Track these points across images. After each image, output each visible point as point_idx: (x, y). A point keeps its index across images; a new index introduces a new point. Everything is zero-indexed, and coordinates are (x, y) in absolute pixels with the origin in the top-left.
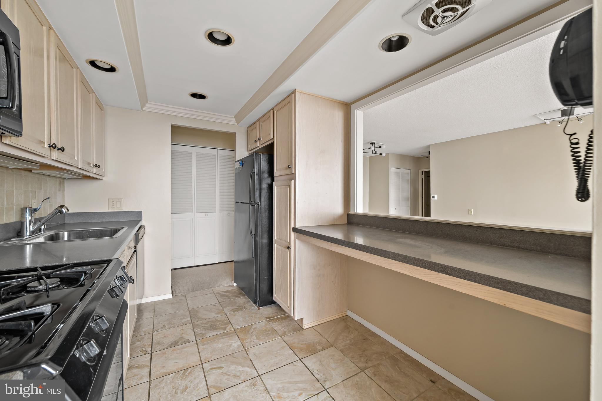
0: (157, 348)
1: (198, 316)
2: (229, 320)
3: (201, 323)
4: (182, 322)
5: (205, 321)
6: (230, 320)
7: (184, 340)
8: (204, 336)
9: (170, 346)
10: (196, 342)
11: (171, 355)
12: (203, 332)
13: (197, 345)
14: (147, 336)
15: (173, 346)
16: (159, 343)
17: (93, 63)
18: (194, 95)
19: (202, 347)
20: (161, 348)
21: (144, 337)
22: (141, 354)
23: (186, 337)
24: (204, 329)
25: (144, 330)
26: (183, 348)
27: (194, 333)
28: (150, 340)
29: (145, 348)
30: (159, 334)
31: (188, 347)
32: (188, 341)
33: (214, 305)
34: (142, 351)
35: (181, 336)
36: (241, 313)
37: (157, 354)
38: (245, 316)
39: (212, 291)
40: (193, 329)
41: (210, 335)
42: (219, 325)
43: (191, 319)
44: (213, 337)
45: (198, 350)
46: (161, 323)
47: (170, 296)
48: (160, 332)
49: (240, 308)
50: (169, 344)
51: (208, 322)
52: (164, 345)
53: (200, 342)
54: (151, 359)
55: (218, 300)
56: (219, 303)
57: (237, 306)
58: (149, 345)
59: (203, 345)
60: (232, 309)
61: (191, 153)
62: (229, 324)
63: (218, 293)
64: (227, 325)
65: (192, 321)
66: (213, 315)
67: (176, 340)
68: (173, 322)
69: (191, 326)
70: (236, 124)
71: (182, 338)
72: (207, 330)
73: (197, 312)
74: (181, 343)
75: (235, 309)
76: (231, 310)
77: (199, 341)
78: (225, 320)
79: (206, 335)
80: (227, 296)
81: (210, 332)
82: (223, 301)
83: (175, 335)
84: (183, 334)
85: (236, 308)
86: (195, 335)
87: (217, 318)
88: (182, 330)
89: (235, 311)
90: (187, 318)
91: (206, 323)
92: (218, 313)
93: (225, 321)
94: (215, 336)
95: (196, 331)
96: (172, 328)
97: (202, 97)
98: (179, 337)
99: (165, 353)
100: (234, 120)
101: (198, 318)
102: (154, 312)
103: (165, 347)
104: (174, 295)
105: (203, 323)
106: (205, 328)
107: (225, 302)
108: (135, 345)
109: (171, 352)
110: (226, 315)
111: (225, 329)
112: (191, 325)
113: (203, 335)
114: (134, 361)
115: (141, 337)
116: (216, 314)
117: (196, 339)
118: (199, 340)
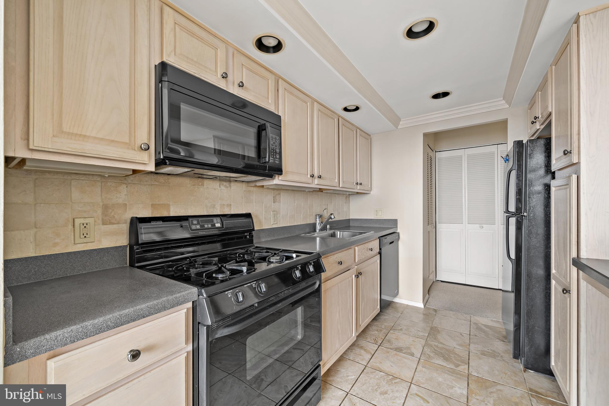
0: (386, 344)
1: (437, 336)
2: (469, 359)
3: (435, 345)
4: (418, 334)
5: (440, 345)
6: (470, 361)
7: (409, 351)
8: (430, 359)
9: (396, 349)
10: (419, 360)
11: (391, 357)
12: (432, 355)
13: (418, 363)
14: (385, 330)
15: (398, 350)
16: (389, 341)
17: (346, 109)
18: (436, 96)
19: (421, 368)
20: (388, 347)
21: (382, 330)
22: (373, 341)
23: (413, 350)
24: (434, 352)
25: (386, 324)
26: (404, 358)
27: (423, 350)
28: (385, 335)
29: (378, 339)
30: (394, 333)
31: (408, 359)
32: (412, 355)
33: (461, 334)
34: (375, 339)
35: (409, 347)
36: (491, 360)
37: (383, 349)
38: (495, 368)
39: (469, 318)
40: (424, 346)
41: (437, 362)
42: (453, 358)
43: (428, 336)
44: (438, 365)
45: (416, 368)
46: (401, 325)
47: (421, 306)
48: (396, 333)
49: (494, 355)
50: (396, 347)
51: (443, 348)
52: (391, 345)
53: (422, 362)
54: (377, 350)
55: (470, 331)
56: (470, 335)
57: (491, 350)
58: (382, 339)
59: (423, 367)
60: (482, 349)
61: (461, 157)
62: (466, 364)
63: (475, 324)
64: (463, 364)
65: (427, 338)
66: (452, 344)
67: (403, 347)
68: (410, 330)
69: (423, 342)
70: (507, 106)
71: (409, 348)
72: (436, 356)
73: (438, 332)
74: (406, 352)
75: (486, 351)
76: (479, 351)
77: (421, 360)
78: (463, 356)
79: (432, 359)
80: (484, 332)
81: (439, 359)
82: (476, 336)
83: (405, 342)
84: (412, 345)
85: (489, 351)
86: (422, 353)
87: (455, 349)
88: (414, 341)
89: (483, 354)
90: (425, 333)
91: (439, 348)
92: (461, 345)
93: (464, 358)
94: (440, 366)
95: (426, 349)
96: (406, 334)
97: (445, 94)
98: (407, 346)
99: (388, 352)
100: (504, 102)
101: (435, 339)
102: (401, 313)
103: (391, 347)
104: (427, 306)
105: (437, 346)
106: (436, 352)
107: (477, 337)
108: (374, 332)
109: (393, 354)
110: (469, 352)
111: (457, 366)
112: (425, 342)
113: (430, 357)
114: (365, 344)
115: (381, 329)
116: (457, 344)
117: (420, 357)
118: (423, 361)
